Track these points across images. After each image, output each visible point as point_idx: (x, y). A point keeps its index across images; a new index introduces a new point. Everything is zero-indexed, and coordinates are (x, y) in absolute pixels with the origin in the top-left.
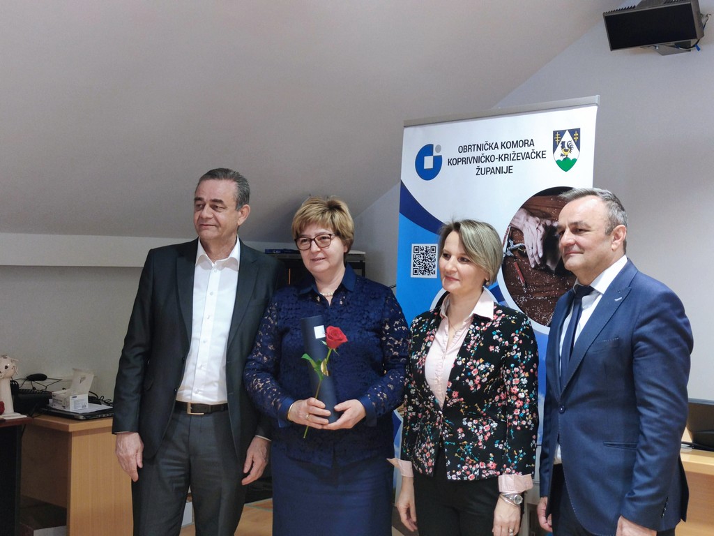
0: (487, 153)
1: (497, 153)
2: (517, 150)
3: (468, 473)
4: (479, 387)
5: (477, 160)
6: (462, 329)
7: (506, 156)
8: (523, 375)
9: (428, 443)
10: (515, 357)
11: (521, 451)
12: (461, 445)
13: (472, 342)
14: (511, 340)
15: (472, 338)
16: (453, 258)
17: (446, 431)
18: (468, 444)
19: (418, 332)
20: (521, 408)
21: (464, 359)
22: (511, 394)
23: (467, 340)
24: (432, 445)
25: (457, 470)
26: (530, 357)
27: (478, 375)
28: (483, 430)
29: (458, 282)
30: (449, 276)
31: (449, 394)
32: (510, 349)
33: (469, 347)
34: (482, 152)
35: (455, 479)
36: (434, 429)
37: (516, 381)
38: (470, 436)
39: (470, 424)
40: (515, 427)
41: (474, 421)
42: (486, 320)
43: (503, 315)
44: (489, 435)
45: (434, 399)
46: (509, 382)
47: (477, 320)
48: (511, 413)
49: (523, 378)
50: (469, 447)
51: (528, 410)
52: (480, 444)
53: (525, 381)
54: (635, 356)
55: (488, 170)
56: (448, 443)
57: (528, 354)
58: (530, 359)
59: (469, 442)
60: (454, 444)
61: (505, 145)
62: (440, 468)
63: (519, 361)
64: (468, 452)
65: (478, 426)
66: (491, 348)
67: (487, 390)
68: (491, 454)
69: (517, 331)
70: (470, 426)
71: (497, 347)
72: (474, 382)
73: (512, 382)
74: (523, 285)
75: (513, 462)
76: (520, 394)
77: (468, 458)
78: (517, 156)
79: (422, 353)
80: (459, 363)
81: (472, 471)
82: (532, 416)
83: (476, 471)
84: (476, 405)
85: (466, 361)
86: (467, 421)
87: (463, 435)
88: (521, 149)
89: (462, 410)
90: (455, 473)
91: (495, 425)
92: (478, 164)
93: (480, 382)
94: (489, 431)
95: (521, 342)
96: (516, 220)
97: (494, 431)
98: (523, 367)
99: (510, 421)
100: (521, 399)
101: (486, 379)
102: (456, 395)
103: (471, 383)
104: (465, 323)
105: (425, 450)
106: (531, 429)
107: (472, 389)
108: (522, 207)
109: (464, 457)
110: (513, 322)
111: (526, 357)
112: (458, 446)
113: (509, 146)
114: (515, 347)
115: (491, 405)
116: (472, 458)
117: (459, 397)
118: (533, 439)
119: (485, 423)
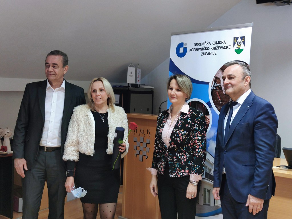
0: (206, 46)
1: (210, 46)
2: (219, 45)
3: (178, 174)
4: (182, 141)
5: (202, 49)
6: (176, 118)
7: (214, 48)
8: (199, 136)
9: (162, 162)
10: (196, 129)
11: (198, 165)
12: (175, 163)
13: (180, 123)
14: (195, 122)
15: (180, 121)
16: (174, 90)
17: (169, 158)
18: (178, 163)
19: (160, 119)
20: (199, 149)
21: (176, 130)
22: (195, 143)
23: (178, 122)
24: (164, 163)
25: (174, 173)
26: (202, 128)
27: (181, 136)
28: (184, 157)
29: (176, 99)
30: (173, 97)
31: (170, 143)
32: (194, 125)
33: (178, 125)
34: (204, 46)
35: (172, 176)
36: (165, 157)
37: (196, 138)
38: (179, 160)
39: (178, 155)
40: (196, 156)
41: (180, 154)
42: (186, 114)
43: (192, 112)
44: (186, 159)
45: (165, 145)
46: (194, 138)
47: (182, 114)
48: (195, 151)
49: (199, 137)
50: (178, 164)
51: (201, 149)
52: (182, 163)
53: (200, 138)
54: (255, 129)
55: (206, 53)
56: (170, 163)
57: (201, 127)
58: (202, 129)
59: (178, 162)
60: (172, 163)
61: (213, 43)
62: (167, 172)
63: (198, 130)
64: (178, 166)
65: (182, 156)
66: (187, 126)
67: (185, 141)
68: (187, 167)
69: (197, 119)
70: (179, 156)
71: (189, 125)
72: (180, 139)
73: (195, 138)
74: (220, 101)
75: (194, 170)
76: (198, 143)
77: (178, 168)
78: (218, 48)
79: (161, 127)
80: (174, 131)
81: (179, 173)
82: (203, 152)
83: (181, 173)
84: (181, 147)
85: (177, 131)
86: (178, 154)
87: (176, 159)
88: (220, 45)
89: (175, 150)
90: (173, 174)
91: (188, 155)
92: (202, 51)
93: (182, 139)
94: (186, 158)
95: (198, 123)
96: (218, 74)
97: (188, 158)
98: (199, 133)
99: (195, 154)
100: (198, 145)
101: (184, 137)
102: (173, 144)
103: (178, 139)
104: (177, 116)
105: (161, 165)
106: (202, 157)
107: (179, 141)
108: (220, 69)
109: (176, 168)
110: (196, 115)
111: (200, 129)
112: (174, 164)
113: (215, 43)
114: (196, 125)
115: (187, 148)
116: (179, 168)
117: (174, 145)
118: (203, 161)
119: (184, 155)
